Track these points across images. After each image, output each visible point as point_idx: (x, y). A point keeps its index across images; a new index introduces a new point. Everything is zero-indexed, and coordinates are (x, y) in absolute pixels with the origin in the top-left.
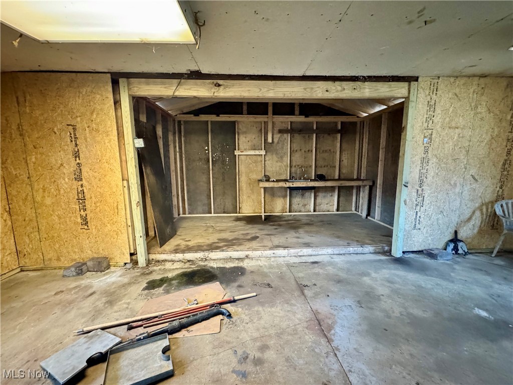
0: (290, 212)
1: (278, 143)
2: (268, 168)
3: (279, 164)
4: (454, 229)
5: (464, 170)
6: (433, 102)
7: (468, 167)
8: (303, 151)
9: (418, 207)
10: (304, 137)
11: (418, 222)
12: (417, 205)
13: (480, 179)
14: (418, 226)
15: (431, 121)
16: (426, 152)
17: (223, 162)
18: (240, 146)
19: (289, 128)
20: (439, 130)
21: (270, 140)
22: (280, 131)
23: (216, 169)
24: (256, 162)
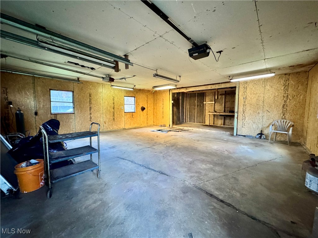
0: (224, 125)
1: (220, 99)
2: (216, 108)
3: (220, 107)
4: (261, 130)
5: (262, 108)
6: (246, 87)
7: (264, 107)
8: (231, 101)
9: (243, 120)
10: (231, 96)
11: (244, 125)
12: (243, 119)
13: (271, 111)
14: (244, 126)
15: (246, 93)
16: (245, 102)
17: (200, 106)
18: (206, 100)
19: (224, 93)
20: (249, 95)
21: (216, 98)
22: (220, 95)
23: (198, 109)
24: (211, 106)
